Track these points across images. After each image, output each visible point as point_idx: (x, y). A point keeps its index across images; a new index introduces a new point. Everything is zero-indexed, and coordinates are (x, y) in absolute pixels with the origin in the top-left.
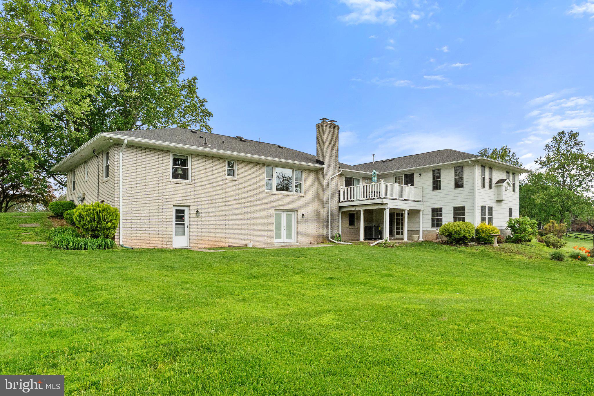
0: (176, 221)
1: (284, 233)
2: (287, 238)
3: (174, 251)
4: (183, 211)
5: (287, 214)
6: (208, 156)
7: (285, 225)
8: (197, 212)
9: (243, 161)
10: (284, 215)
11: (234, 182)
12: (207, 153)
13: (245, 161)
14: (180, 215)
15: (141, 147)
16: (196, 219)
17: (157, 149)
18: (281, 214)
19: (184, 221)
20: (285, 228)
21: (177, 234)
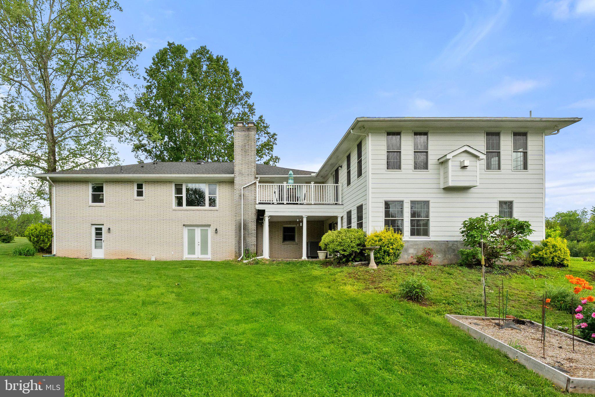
0: (96, 237)
1: (198, 248)
2: (202, 254)
3: (96, 261)
4: (101, 229)
5: (201, 230)
6: (117, 181)
7: (200, 241)
8: (109, 229)
9: (150, 182)
10: (198, 232)
11: (141, 201)
12: (117, 179)
13: (152, 182)
14: (99, 232)
15: (68, 181)
16: (108, 235)
17: (79, 181)
18: (194, 230)
19: (102, 237)
20: (200, 244)
21: (96, 247)
